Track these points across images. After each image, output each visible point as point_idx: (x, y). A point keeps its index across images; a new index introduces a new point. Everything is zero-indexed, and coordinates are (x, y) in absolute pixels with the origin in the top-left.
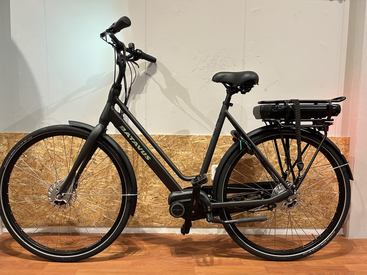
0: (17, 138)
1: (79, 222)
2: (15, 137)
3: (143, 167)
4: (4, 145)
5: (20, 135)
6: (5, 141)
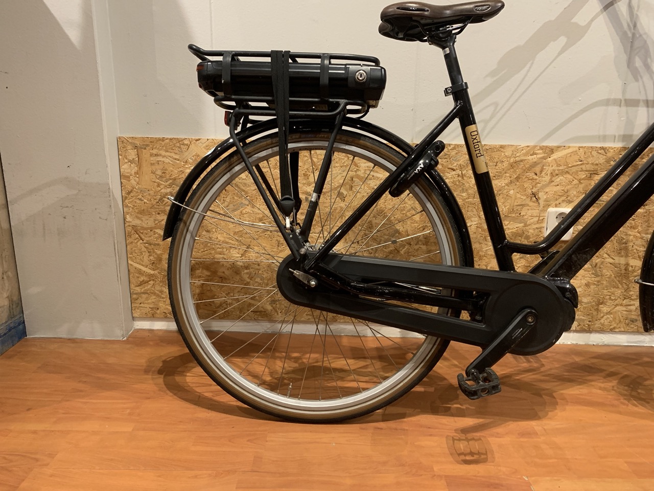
0: (156, 148)
1: (278, 314)
2: (151, 146)
3: (404, 210)
4: (131, 162)
5: (161, 142)
6: (132, 154)
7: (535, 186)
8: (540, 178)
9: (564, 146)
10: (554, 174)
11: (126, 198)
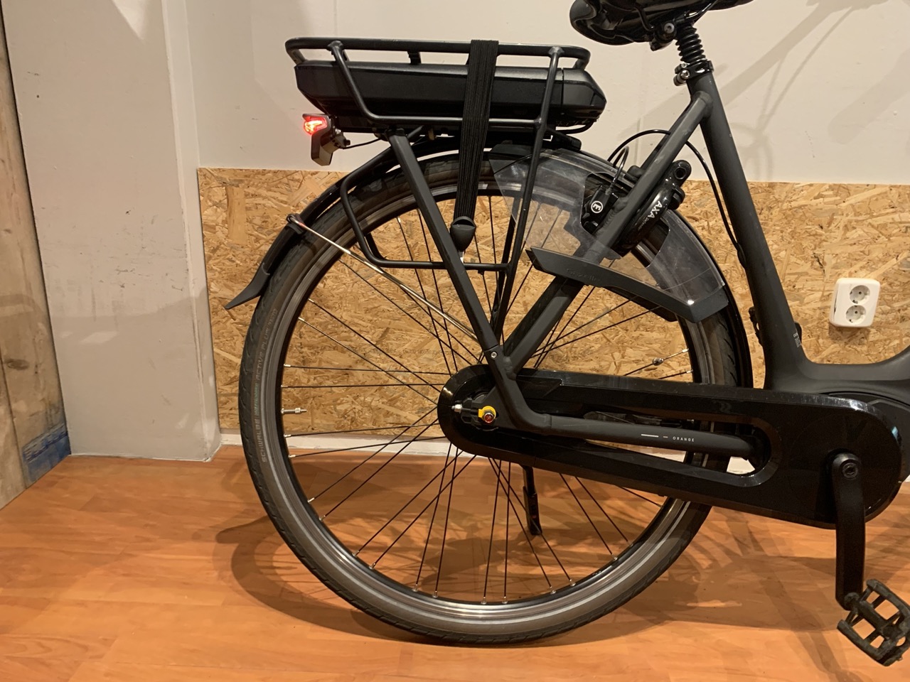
0: (253, 184)
2: (246, 182)
4: (217, 205)
5: (260, 176)
6: (219, 194)
7: (819, 245)
8: (828, 234)
9: (868, 185)
10: (849, 227)
11: (210, 258)
